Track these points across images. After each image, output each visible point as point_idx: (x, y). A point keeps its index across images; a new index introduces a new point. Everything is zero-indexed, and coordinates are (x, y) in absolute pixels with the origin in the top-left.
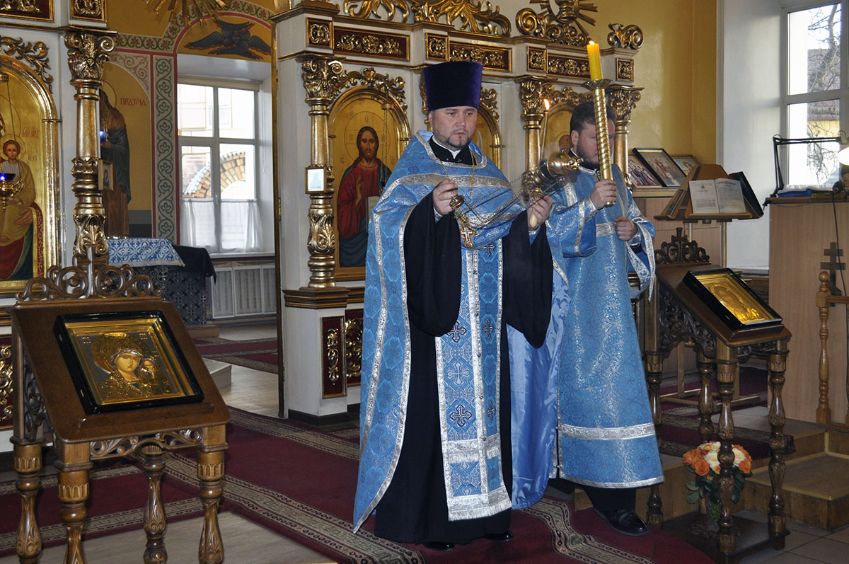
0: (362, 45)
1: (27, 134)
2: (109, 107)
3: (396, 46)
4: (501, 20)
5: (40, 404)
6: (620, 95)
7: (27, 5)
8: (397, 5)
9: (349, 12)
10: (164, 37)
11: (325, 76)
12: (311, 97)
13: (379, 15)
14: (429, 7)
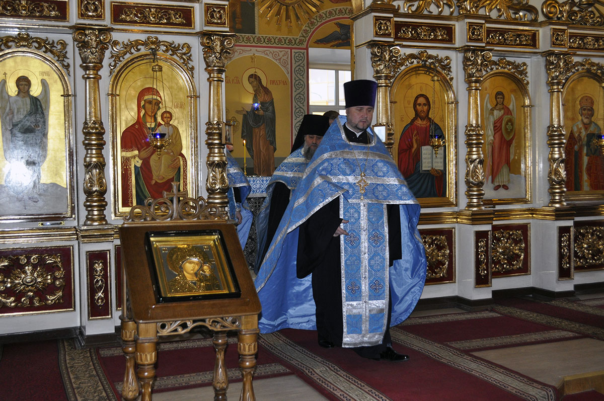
0: (418, 34)
1: (176, 107)
2: (262, 86)
3: (444, 33)
4: (532, 9)
7: (177, 18)
8: (445, 2)
9: (408, 10)
10: (300, 37)
11: (387, 58)
12: (377, 74)
13: (431, 11)
14: (472, 4)
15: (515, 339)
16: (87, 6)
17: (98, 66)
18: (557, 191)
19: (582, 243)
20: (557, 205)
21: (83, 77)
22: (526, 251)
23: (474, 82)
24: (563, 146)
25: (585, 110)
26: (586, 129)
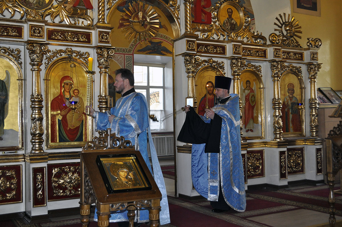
0: (208, 50)
1: (82, 87)
3: (221, 49)
4: (263, 38)
5: (90, 189)
6: (313, 66)
7: (83, 38)
8: (221, 33)
9: (202, 37)
10: (129, 48)
11: (193, 62)
12: (188, 70)
13: (214, 38)
14: (234, 34)
15: (266, 210)
16: (34, 31)
17: (39, 64)
18: (278, 132)
19: (290, 160)
20: (278, 140)
21: (31, 70)
22: (262, 164)
23: (236, 75)
24: (281, 109)
25: (290, 90)
26: (291, 100)
